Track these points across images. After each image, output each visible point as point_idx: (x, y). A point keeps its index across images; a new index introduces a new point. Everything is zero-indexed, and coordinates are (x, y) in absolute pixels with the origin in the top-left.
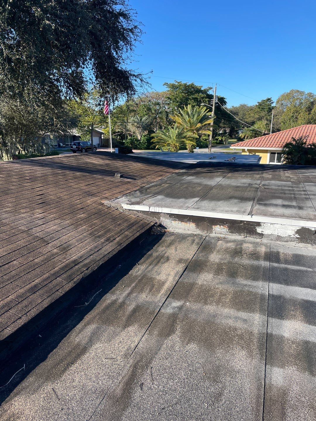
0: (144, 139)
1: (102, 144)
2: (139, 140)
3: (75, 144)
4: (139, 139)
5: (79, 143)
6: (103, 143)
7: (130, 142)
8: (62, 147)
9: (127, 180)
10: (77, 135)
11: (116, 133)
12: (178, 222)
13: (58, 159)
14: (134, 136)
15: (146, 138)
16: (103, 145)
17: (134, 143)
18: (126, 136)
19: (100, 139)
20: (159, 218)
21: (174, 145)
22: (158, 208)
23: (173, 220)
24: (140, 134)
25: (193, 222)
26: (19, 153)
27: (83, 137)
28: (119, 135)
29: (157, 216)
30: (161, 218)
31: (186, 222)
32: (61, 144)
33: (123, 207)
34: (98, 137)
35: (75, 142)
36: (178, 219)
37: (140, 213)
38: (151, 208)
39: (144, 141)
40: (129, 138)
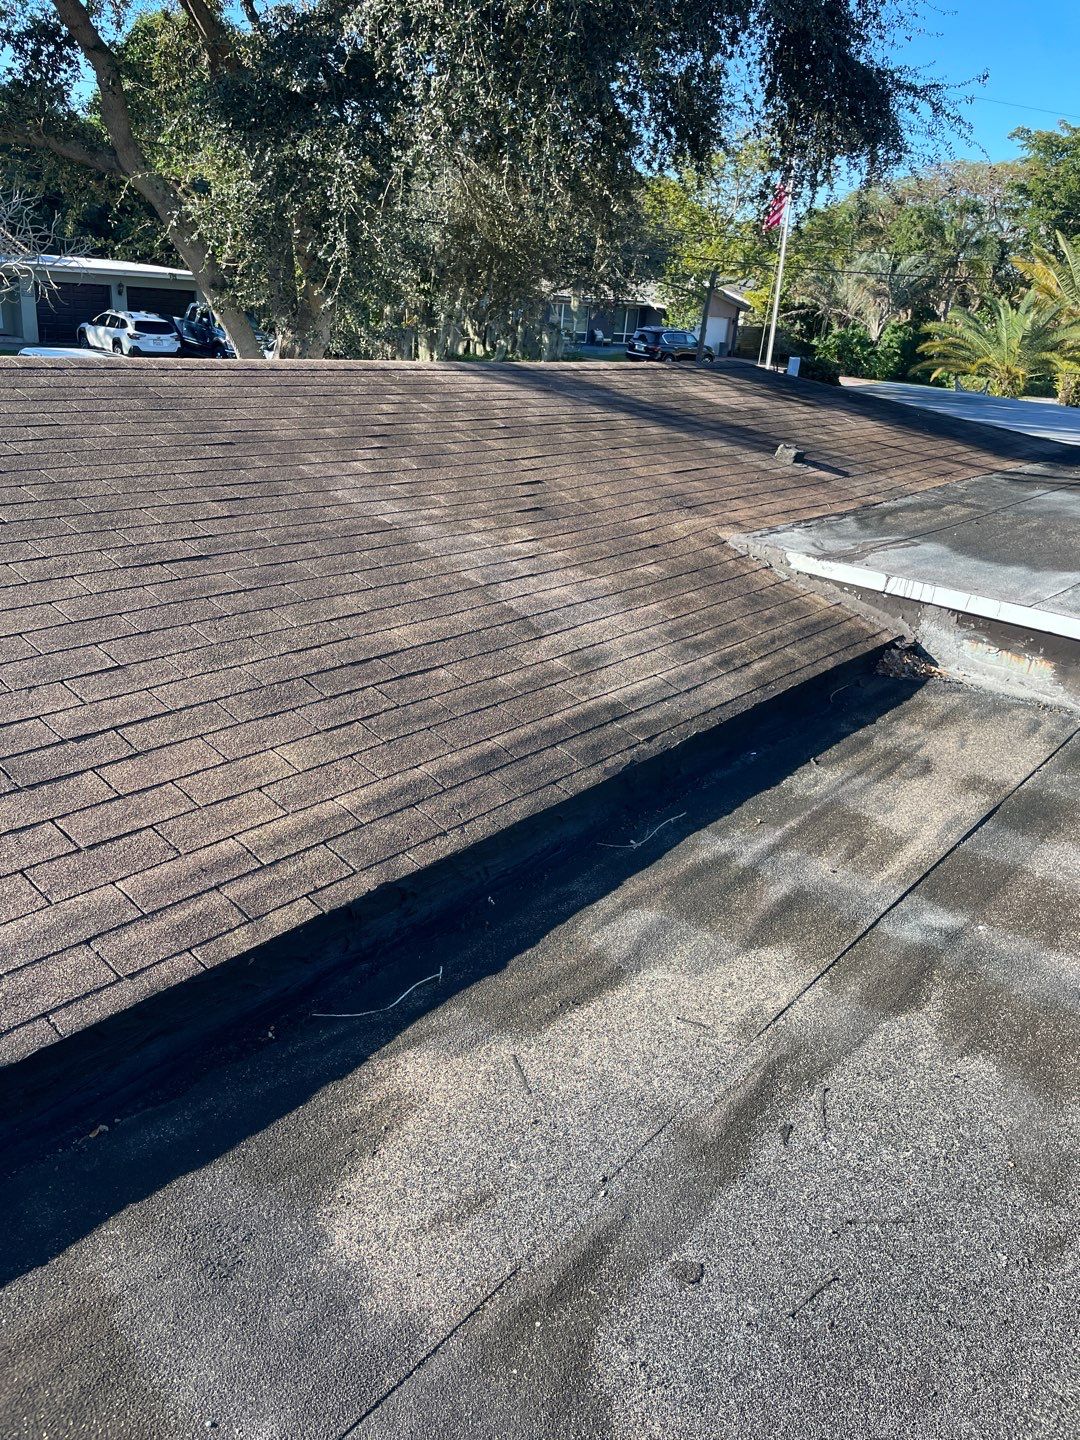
0: (891, 341)
1: (736, 346)
2: (873, 344)
3: (642, 338)
4: (874, 339)
5: (658, 335)
6: (737, 342)
7: (837, 347)
8: (600, 344)
9: (816, 474)
10: (655, 306)
11: (794, 308)
12: (986, 647)
13: (596, 373)
14: (854, 327)
15: (899, 337)
16: (739, 349)
17: (852, 352)
18: (825, 323)
19: (732, 327)
20: (915, 623)
21: (1008, 371)
22: (918, 585)
23: (969, 639)
24: (881, 319)
25: (1049, 656)
26: (467, 350)
27: (674, 316)
28: (802, 318)
29: (908, 613)
30: (925, 625)
31: (1018, 653)
32: (599, 334)
33: (789, 564)
34: (726, 321)
35: (645, 328)
36: (987, 636)
37: (850, 592)
38: (893, 580)
39: (889, 346)
40: (836, 330)
